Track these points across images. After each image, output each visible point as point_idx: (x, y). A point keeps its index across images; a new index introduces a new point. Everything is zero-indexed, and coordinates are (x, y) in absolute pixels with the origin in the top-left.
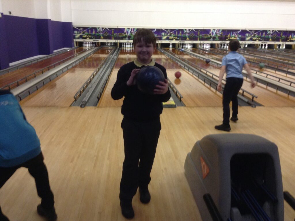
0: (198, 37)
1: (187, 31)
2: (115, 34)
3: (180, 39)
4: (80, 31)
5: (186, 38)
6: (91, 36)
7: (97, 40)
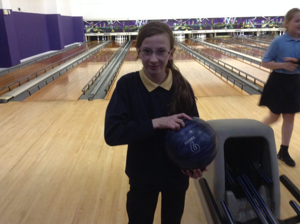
0: (211, 26)
1: (200, 20)
2: (126, 26)
3: (192, 29)
4: (91, 25)
5: (199, 28)
6: (102, 30)
7: (108, 33)
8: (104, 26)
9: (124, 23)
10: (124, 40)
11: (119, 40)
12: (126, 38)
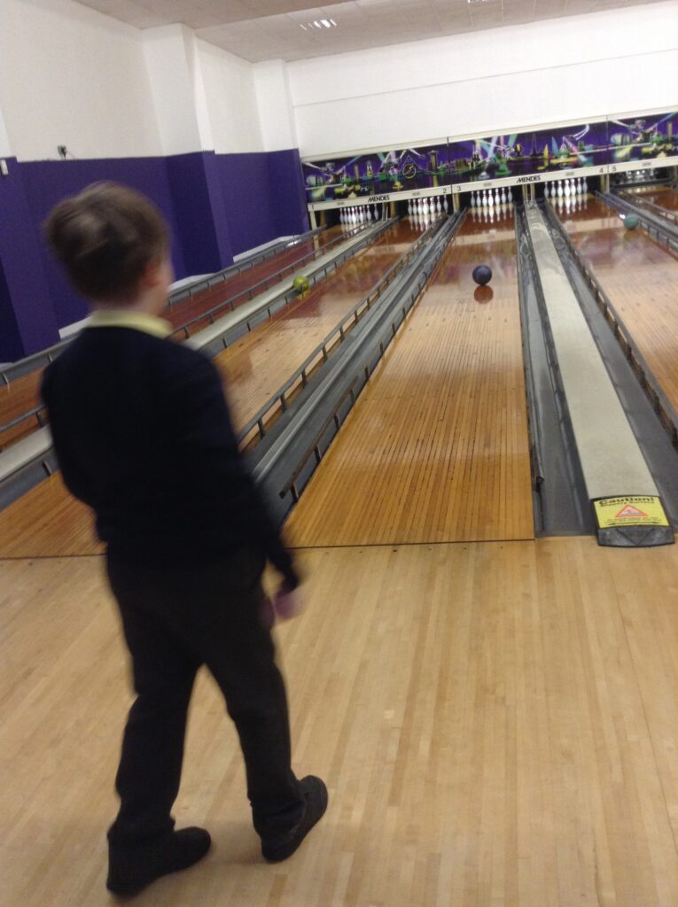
2: (442, 166)
4: (326, 174)
6: (362, 186)
7: (383, 195)
8: (368, 172)
9: (434, 154)
10: (436, 211)
11: (420, 212)
12: (446, 204)
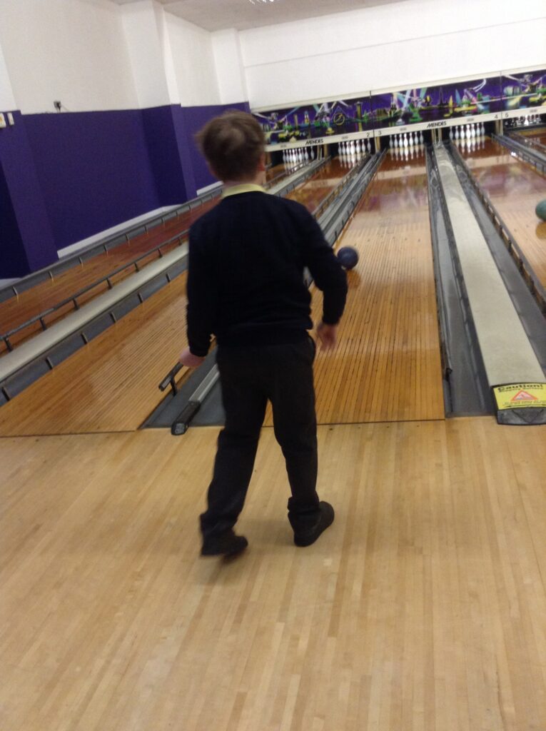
2: (366, 115)
4: (271, 122)
6: (301, 132)
7: (318, 139)
8: (306, 121)
10: (361, 151)
11: (348, 153)
12: (369, 146)
